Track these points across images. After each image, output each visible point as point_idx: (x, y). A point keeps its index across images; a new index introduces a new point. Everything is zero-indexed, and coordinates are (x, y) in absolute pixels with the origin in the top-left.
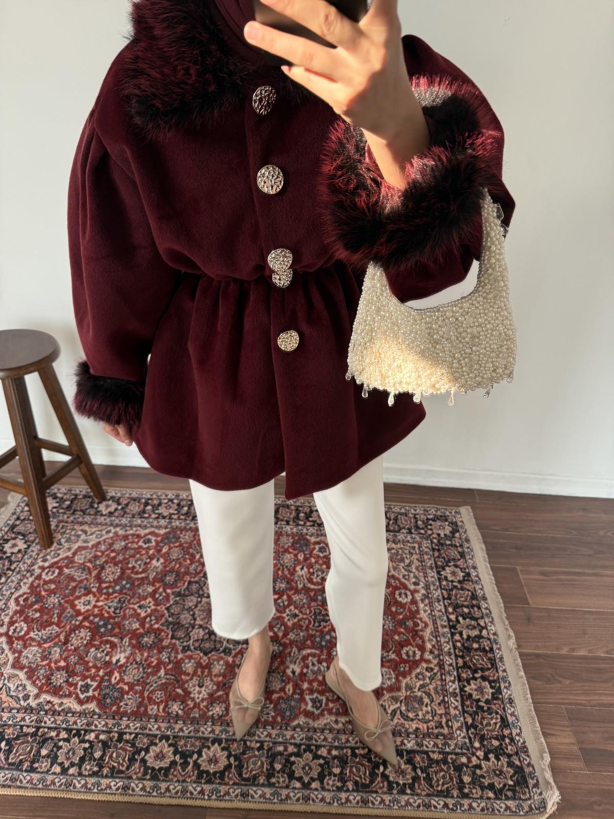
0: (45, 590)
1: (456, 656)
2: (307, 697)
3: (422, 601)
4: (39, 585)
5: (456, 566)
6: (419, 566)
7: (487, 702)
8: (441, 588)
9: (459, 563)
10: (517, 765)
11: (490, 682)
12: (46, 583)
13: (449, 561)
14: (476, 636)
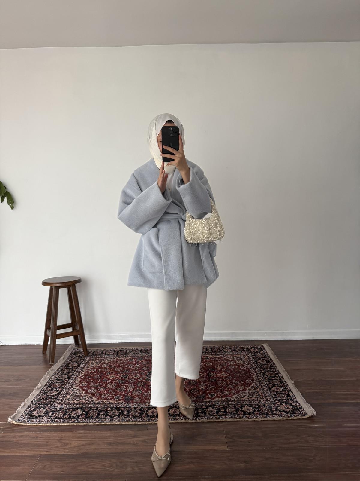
0: (92, 375)
1: (266, 382)
2: (209, 395)
3: (251, 368)
4: (88, 374)
5: (263, 359)
6: (248, 360)
7: (281, 391)
8: (258, 365)
9: (264, 359)
10: (294, 406)
11: (281, 387)
12: (91, 373)
13: (260, 358)
14: (273, 376)
